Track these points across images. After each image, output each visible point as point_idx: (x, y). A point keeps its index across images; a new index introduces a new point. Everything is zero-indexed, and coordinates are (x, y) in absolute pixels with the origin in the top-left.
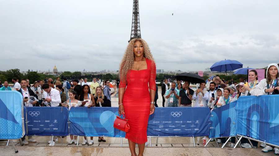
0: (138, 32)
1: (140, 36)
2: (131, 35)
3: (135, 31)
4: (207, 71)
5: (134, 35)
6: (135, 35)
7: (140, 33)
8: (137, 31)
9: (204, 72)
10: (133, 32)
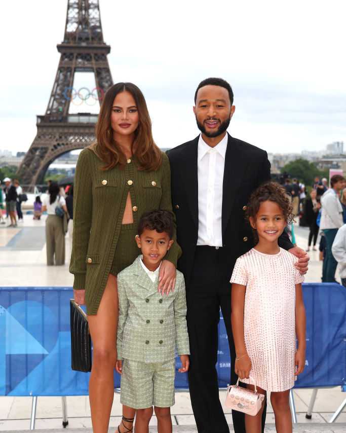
0: (93, 13)
1: (100, 27)
2: (67, 22)
3: (80, 8)
4: (333, 152)
5: (75, 25)
6: (80, 23)
7: (97, 16)
8: (87, 8)
9: (324, 157)
10: (74, 13)
